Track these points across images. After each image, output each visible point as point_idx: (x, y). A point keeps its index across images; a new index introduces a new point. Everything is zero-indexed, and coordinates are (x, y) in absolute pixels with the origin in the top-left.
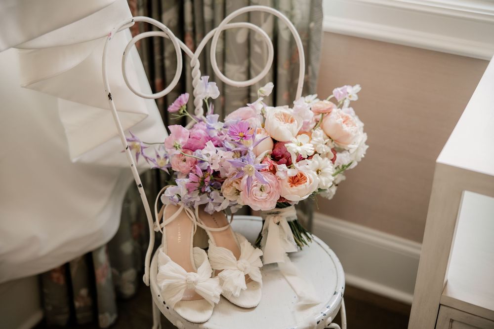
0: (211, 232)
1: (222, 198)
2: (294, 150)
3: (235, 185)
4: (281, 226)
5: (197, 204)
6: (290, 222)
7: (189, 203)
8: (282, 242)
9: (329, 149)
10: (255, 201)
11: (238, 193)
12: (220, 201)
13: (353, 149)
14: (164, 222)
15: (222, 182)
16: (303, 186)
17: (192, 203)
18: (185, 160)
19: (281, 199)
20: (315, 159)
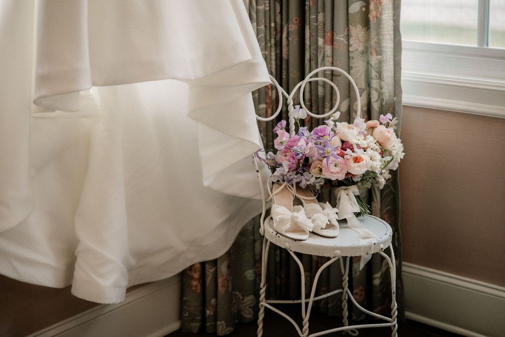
0: (304, 199)
1: (311, 175)
2: (355, 142)
3: (319, 166)
4: (349, 196)
5: (295, 181)
6: (355, 196)
7: (290, 181)
8: (350, 206)
9: (377, 147)
10: (332, 173)
11: (321, 170)
12: (309, 179)
13: (394, 153)
14: (274, 193)
15: (310, 165)
16: (361, 163)
17: (292, 180)
18: (286, 156)
19: (348, 174)
20: (369, 151)
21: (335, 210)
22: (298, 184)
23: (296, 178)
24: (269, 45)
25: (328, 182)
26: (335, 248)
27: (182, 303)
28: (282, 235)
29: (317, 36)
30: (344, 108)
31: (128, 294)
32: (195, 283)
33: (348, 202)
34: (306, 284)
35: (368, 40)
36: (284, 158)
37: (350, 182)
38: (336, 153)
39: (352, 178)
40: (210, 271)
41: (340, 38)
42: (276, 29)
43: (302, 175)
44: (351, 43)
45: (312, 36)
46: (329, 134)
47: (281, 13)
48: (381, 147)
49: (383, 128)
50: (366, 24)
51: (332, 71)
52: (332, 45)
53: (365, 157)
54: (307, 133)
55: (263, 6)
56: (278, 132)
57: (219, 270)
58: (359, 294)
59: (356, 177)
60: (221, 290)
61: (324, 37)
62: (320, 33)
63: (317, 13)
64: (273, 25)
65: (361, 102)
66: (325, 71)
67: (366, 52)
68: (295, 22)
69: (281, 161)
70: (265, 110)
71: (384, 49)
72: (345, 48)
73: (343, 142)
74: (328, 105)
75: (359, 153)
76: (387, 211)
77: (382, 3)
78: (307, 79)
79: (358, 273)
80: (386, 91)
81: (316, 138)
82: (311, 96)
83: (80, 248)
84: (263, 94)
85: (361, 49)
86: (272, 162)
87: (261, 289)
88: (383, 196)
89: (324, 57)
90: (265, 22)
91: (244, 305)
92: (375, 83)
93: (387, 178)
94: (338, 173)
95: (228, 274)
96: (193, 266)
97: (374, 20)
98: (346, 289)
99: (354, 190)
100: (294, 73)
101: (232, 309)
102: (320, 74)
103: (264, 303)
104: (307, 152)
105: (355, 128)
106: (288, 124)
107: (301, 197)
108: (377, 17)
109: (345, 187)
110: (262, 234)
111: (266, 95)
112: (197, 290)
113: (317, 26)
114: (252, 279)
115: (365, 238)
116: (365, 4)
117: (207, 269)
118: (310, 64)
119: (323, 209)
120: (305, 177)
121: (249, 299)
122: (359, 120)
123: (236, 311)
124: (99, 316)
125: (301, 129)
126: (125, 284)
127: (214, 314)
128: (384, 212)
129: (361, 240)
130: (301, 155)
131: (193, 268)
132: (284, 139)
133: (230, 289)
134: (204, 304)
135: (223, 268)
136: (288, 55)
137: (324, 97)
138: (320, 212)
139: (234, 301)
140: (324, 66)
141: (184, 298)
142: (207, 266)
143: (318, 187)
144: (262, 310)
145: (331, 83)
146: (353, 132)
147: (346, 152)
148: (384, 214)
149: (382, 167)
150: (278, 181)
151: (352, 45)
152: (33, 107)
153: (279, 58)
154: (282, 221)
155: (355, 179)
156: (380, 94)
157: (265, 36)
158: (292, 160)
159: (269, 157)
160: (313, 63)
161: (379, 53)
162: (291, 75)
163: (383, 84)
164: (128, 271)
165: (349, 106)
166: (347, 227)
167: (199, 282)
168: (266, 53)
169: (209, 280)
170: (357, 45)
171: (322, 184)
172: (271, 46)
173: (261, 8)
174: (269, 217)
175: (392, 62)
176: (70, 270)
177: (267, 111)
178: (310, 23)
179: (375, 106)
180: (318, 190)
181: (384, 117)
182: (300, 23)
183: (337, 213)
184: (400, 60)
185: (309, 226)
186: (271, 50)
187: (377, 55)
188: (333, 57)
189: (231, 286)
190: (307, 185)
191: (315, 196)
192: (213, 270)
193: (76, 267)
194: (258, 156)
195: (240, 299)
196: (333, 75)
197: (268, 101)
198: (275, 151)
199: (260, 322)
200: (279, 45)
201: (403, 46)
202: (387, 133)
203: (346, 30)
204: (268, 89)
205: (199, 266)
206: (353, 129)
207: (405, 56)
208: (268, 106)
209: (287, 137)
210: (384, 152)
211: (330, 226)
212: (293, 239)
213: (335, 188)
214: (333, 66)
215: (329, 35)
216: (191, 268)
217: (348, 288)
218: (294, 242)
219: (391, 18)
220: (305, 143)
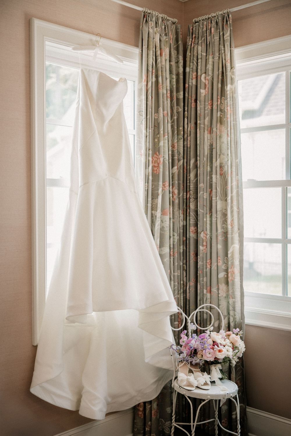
0: (194, 370)
1: (198, 358)
2: (220, 342)
3: (201, 353)
4: (216, 370)
5: (189, 361)
6: (219, 369)
7: (187, 361)
8: (217, 374)
9: (231, 345)
10: (208, 357)
11: (202, 356)
12: (196, 360)
13: (240, 348)
14: (179, 366)
15: (197, 353)
16: (222, 353)
17: (188, 360)
18: (186, 348)
19: (216, 358)
20: (226, 347)
21: (209, 376)
22: (191, 362)
23: (190, 360)
24: (180, 292)
25: (206, 362)
26: (207, 395)
27: (134, 424)
28: (182, 388)
29: (203, 289)
30: (216, 325)
31: (106, 417)
32: (140, 413)
33: (216, 372)
34: (198, 417)
35: (228, 291)
36: (185, 349)
37: (217, 362)
38: (210, 347)
39: (218, 360)
40: (148, 407)
41: (214, 290)
42: (183, 284)
43: (193, 358)
44: (220, 292)
45: (201, 288)
46: (207, 338)
47: (186, 276)
48: (233, 345)
49: (234, 335)
50: (227, 283)
51: (211, 306)
52: (211, 293)
53: (224, 350)
54: (196, 337)
55: (177, 273)
56: (182, 336)
57: (152, 406)
58: (225, 422)
59: (220, 360)
60: (153, 417)
61: (206, 289)
62: (205, 287)
63: (203, 277)
64: (182, 282)
65: (224, 322)
66: (207, 306)
67: (227, 297)
68: (193, 281)
69: (183, 351)
70: (177, 325)
71: (236, 296)
72: (217, 295)
73: (214, 342)
74: (208, 323)
75: (221, 347)
76: (239, 379)
77: (235, 273)
78: (198, 310)
79: (224, 411)
80: (238, 317)
81: (201, 340)
82: (200, 318)
83: (84, 391)
84: (177, 317)
85: (225, 295)
86: (179, 351)
87: (173, 416)
88: (237, 371)
89: (206, 299)
90: (178, 281)
91: (165, 426)
92: (231, 313)
93: (237, 361)
94: (211, 357)
95: (157, 408)
96: (139, 404)
97: (230, 281)
98: (217, 419)
99: (219, 366)
100: (192, 306)
101: (159, 428)
102: (205, 308)
103: (174, 424)
104: (196, 346)
105: (220, 335)
106: (188, 332)
107: (193, 369)
108: (232, 280)
109: (214, 365)
110: (173, 387)
111: (178, 317)
112: (141, 417)
113: (203, 284)
114: (170, 412)
115: (222, 391)
116: (226, 273)
117: (147, 406)
118: (200, 302)
119: (203, 375)
120: (195, 359)
121: (168, 423)
122: (222, 331)
123: (161, 429)
124: (92, 427)
125: (193, 335)
126: (105, 410)
127: (150, 430)
128: (237, 379)
129: (221, 391)
130: (193, 348)
131: (140, 405)
132: (185, 340)
133: (158, 417)
134: (145, 424)
135: (155, 405)
136: (189, 297)
137: (206, 319)
138: (201, 377)
139: (160, 424)
140: (207, 304)
141: (135, 421)
142: (146, 404)
143: (201, 364)
144: (173, 428)
145: (210, 312)
146: (219, 337)
147: (214, 347)
148: (238, 380)
149: (234, 355)
150: (181, 361)
151: (220, 293)
152: (66, 320)
153: (185, 299)
154: (182, 381)
155: (220, 361)
156: (234, 319)
157: (178, 288)
158: (188, 350)
159: (178, 349)
160: (201, 302)
161: (234, 298)
162: (191, 308)
163: (236, 313)
164: (107, 405)
165: (219, 324)
166: (216, 385)
167: (142, 413)
168: (179, 296)
169: (147, 411)
170: (222, 293)
171: (203, 363)
172: (181, 293)
173: (176, 274)
174: (177, 379)
175: (240, 303)
176: (79, 402)
177: (178, 325)
178: (200, 282)
179: (232, 324)
180: (201, 366)
181: (235, 330)
182: (195, 282)
183: (210, 378)
184: (244, 302)
185: (196, 384)
186: (181, 294)
187: (232, 299)
188: (211, 299)
189: (158, 415)
190: (196, 363)
191: (200, 369)
192: (150, 406)
193: (82, 400)
194: (172, 348)
195: (163, 423)
196: (211, 308)
197: (179, 320)
198: (181, 346)
199: (172, 434)
200: (185, 292)
201: (245, 294)
202: (236, 338)
203: (217, 286)
204: (179, 314)
205: (143, 404)
206: (219, 335)
207: (246, 299)
208: (179, 323)
209: (186, 339)
210: (234, 348)
211: (206, 384)
212: (187, 390)
213: (210, 365)
214: (211, 304)
215: (209, 288)
216: (139, 405)
217: (218, 418)
218: (188, 391)
219: (239, 280)
220: (195, 342)
